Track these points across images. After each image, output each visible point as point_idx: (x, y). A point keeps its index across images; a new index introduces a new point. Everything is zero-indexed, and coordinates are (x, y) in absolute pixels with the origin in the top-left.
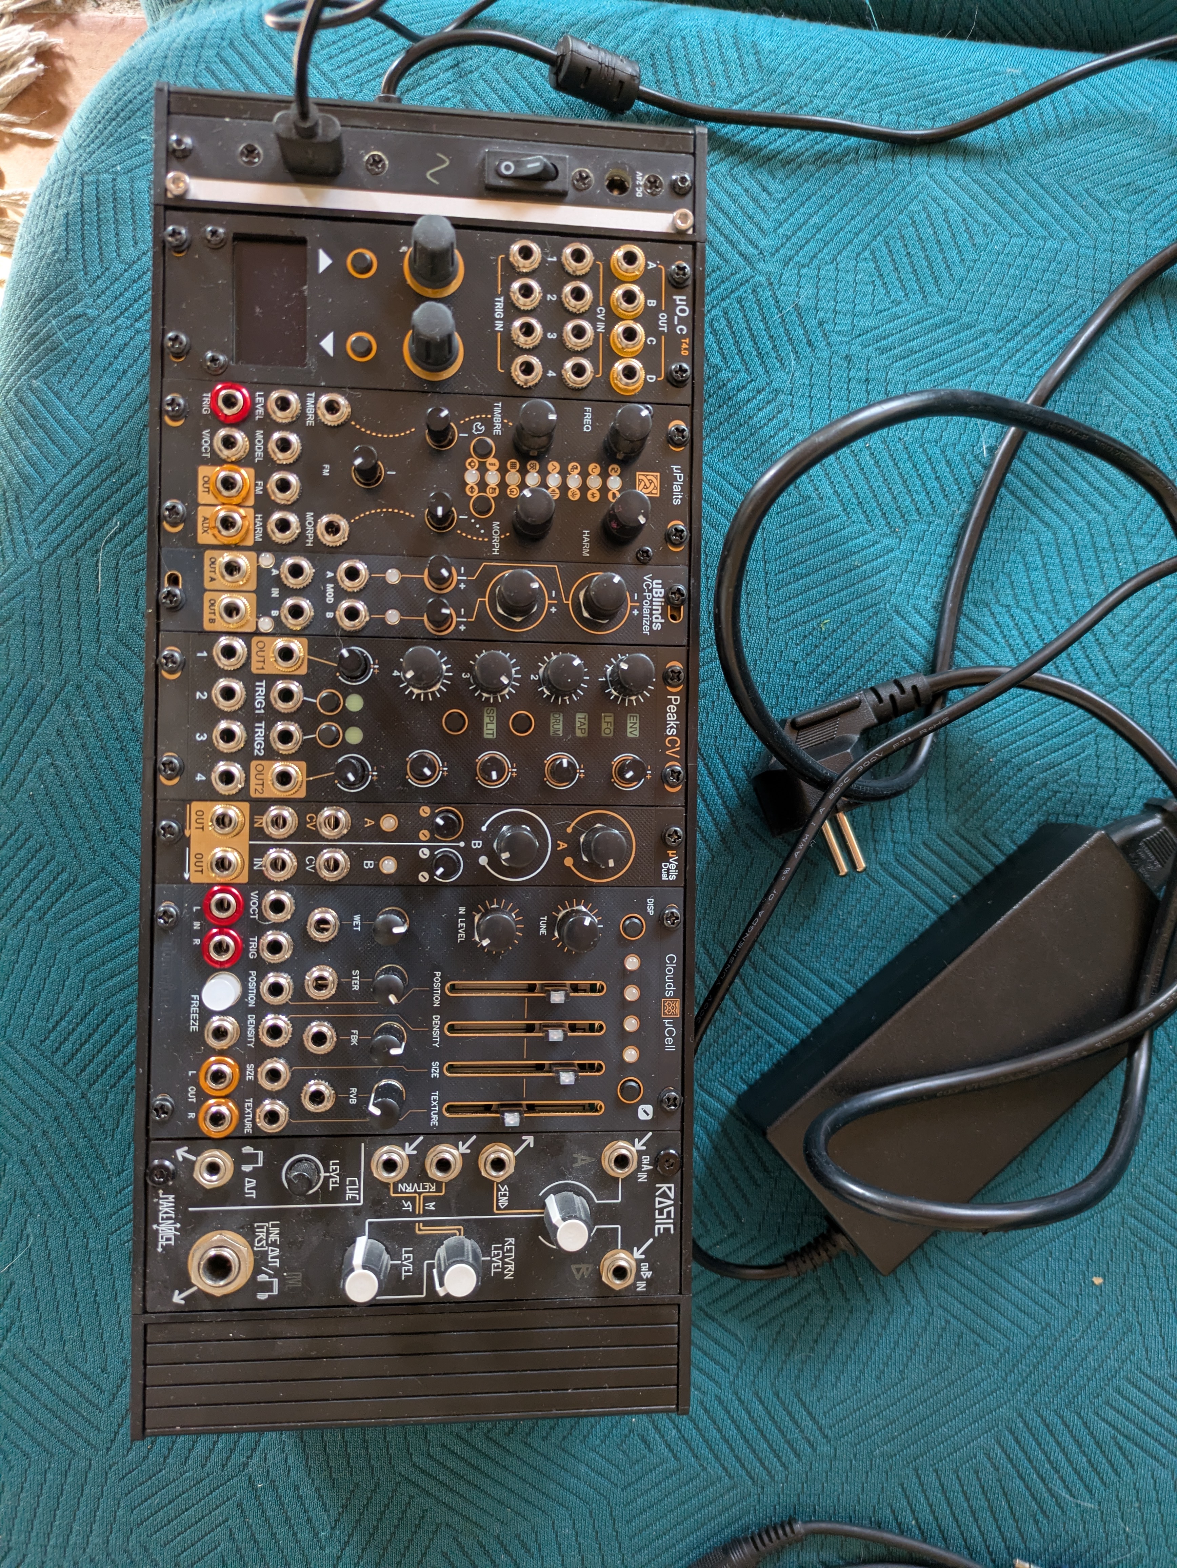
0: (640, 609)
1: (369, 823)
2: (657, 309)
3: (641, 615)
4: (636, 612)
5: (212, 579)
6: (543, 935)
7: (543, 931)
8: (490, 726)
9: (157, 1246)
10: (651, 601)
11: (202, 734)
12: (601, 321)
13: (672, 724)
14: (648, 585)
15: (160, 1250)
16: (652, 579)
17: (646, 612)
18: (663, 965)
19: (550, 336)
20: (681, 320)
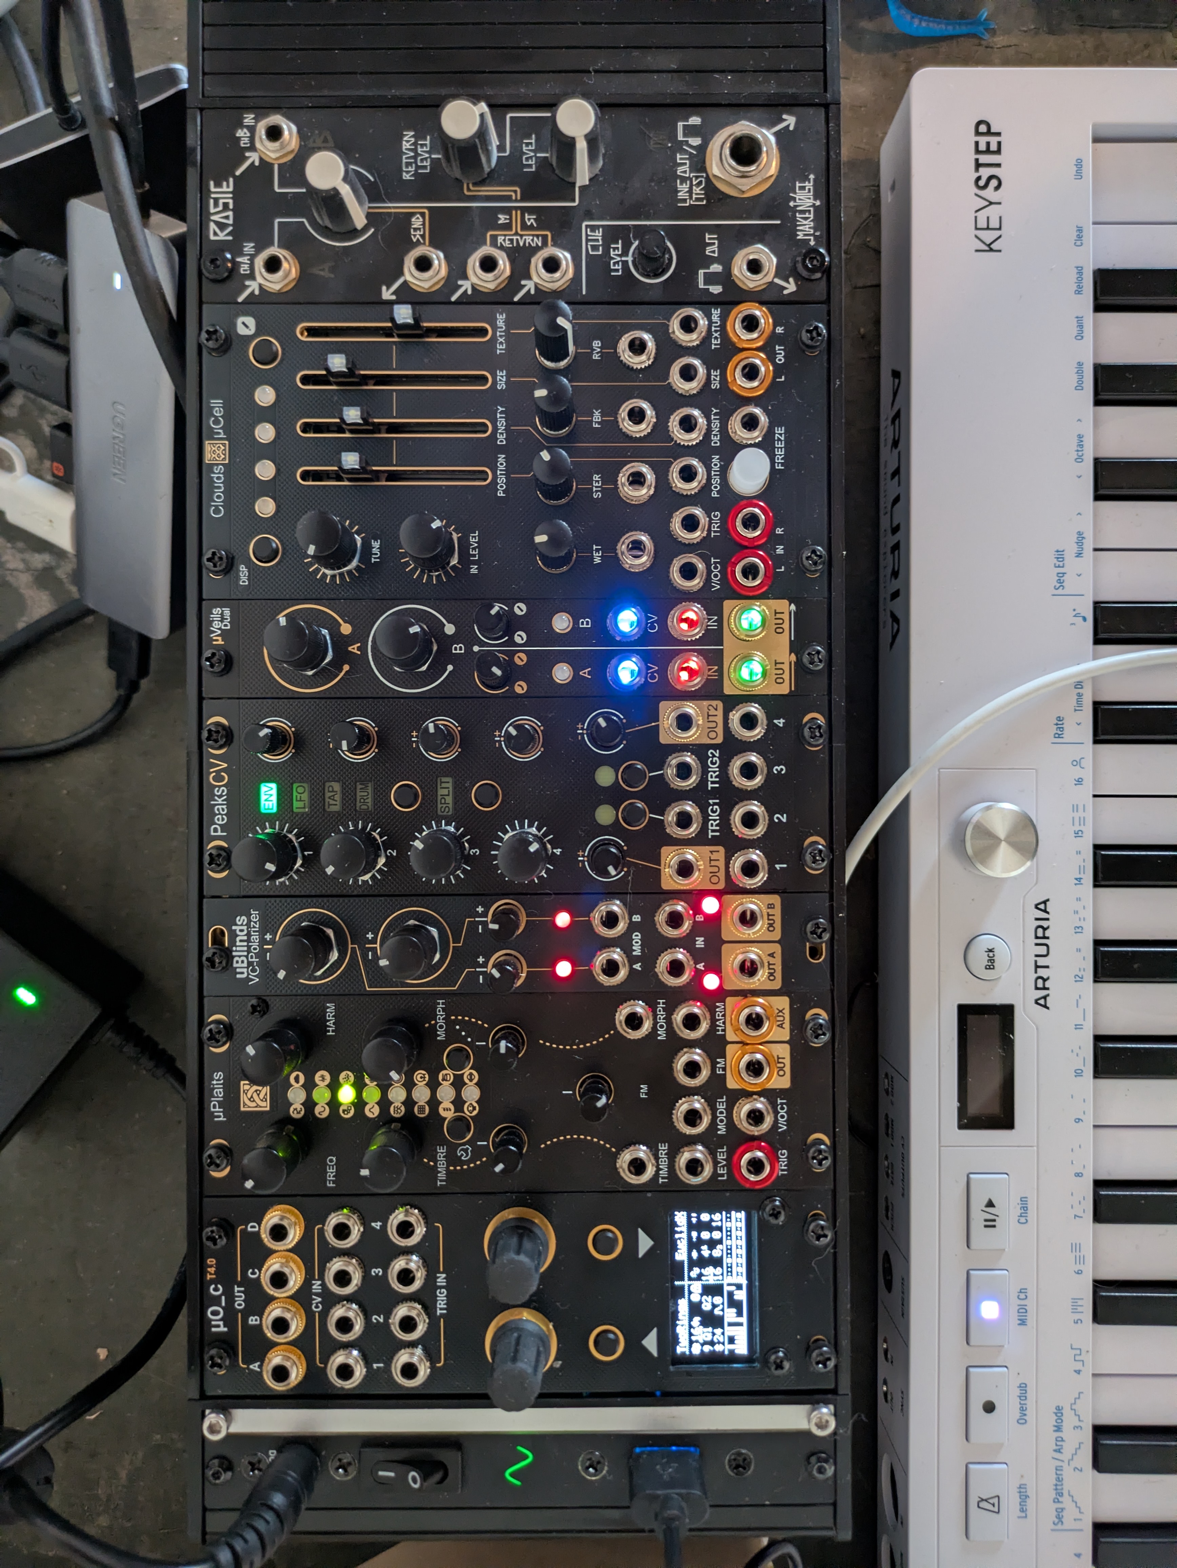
0: (263, 942)
1: (585, 673)
2: (246, 1313)
3: (262, 932)
4: (268, 937)
5: (772, 955)
6: (376, 540)
7: (376, 545)
8: (445, 792)
9: (815, 180)
10: (249, 951)
11: (779, 772)
12: (317, 1294)
13: (220, 801)
14: (254, 970)
15: (812, 177)
16: (248, 979)
17: (255, 937)
18: (227, 504)
19: (379, 1271)
20: (216, 1301)
